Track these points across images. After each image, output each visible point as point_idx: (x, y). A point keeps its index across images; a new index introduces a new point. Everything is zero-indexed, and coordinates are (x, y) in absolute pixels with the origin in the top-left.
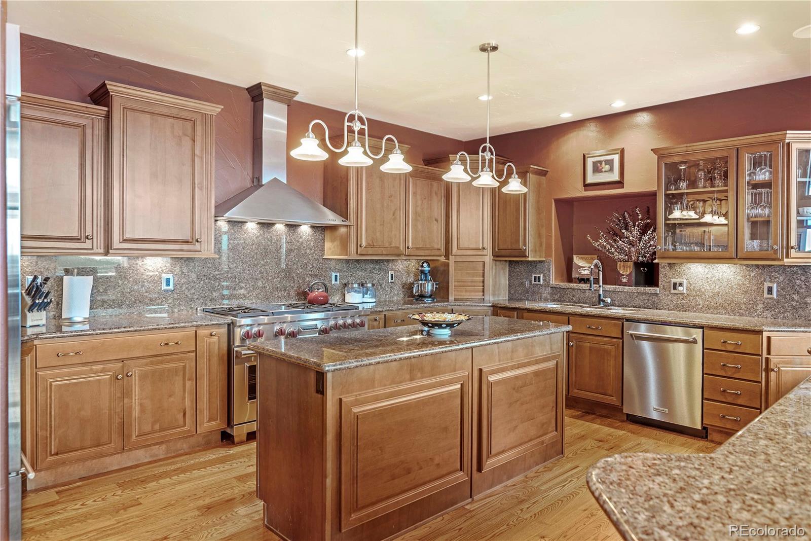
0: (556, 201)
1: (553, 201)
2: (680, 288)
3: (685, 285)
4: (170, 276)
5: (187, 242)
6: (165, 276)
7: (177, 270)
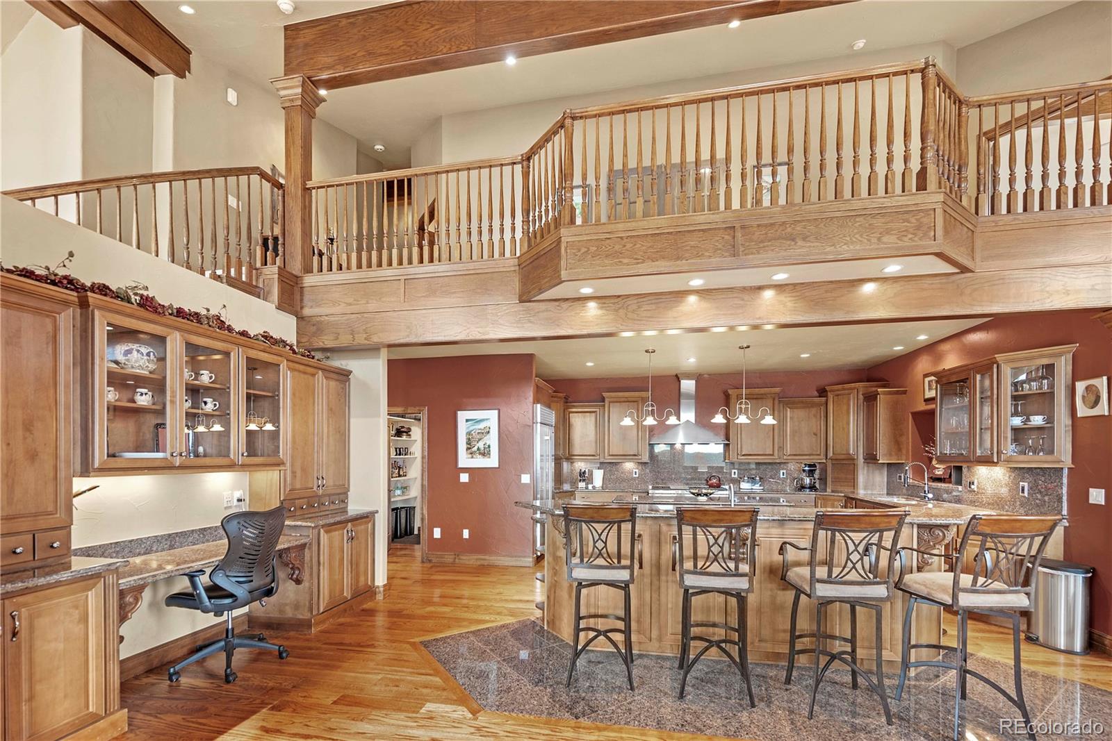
0: (912, 413)
1: (910, 414)
2: (972, 487)
3: (975, 483)
4: (637, 471)
5: (635, 455)
6: (634, 470)
7: (640, 468)
